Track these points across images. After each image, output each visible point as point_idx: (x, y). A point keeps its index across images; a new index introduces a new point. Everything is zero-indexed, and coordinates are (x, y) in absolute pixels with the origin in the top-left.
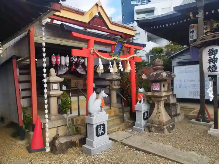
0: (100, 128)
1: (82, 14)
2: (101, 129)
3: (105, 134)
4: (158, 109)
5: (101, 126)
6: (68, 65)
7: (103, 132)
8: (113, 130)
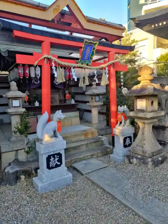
0: (53, 159)
1: (43, 9)
2: (56, 160)
3: (62, 165)
4: (143, 134)
5: (56, 156)
6: (38, 78)
7: (59, 163)
8: (85, 157)
